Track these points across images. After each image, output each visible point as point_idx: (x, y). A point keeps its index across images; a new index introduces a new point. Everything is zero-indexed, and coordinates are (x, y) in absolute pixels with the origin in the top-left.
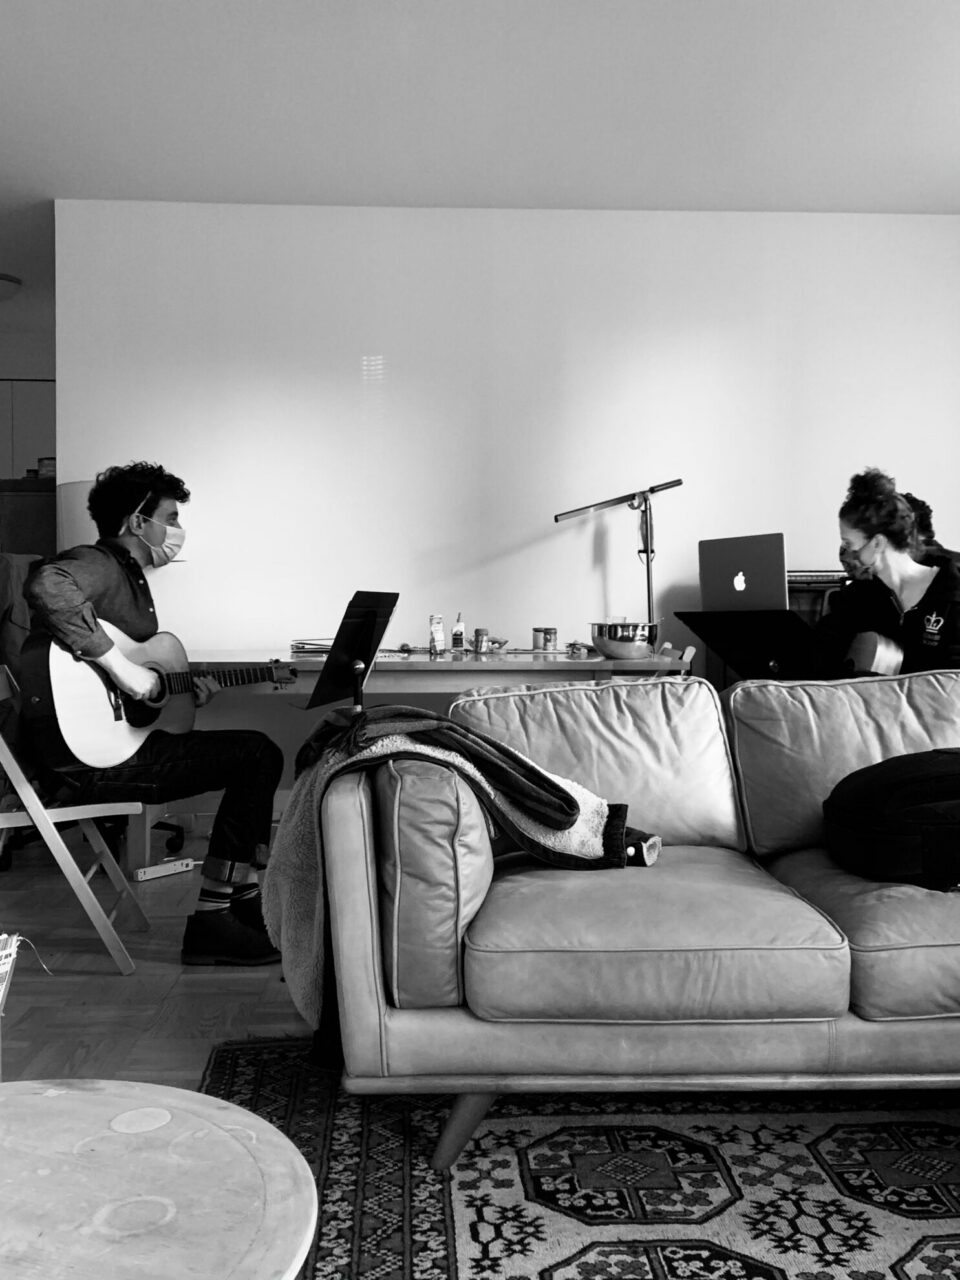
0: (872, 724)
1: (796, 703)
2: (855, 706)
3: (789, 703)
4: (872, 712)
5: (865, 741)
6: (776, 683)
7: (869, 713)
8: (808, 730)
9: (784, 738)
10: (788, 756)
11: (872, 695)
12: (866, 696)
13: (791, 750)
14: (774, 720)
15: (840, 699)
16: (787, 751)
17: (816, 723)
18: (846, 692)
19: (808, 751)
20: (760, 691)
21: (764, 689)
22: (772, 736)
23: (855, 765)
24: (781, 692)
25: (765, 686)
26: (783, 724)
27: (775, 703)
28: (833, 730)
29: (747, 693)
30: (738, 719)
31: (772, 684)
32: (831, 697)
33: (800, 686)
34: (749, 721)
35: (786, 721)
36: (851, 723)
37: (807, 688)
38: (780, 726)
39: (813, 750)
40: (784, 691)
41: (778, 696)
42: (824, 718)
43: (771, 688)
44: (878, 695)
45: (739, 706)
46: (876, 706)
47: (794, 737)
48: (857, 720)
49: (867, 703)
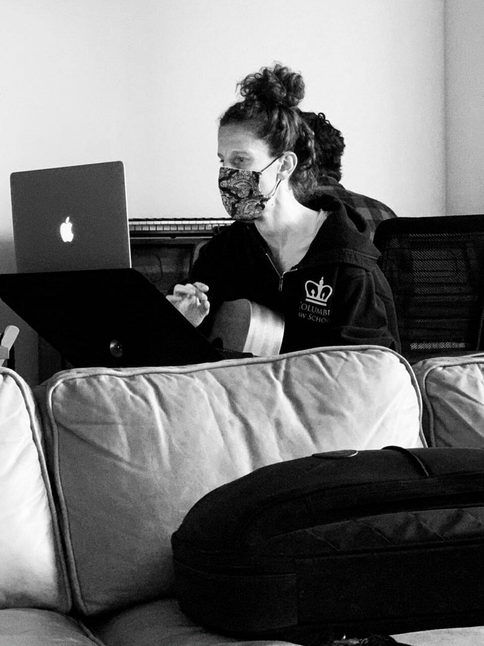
0: (238, 424)
1: (137, 398)
2: (216, 400)
3: (129, 398)
4: (238, 406)
5: (228, 446)
6: (111, 371)
7: (234, 410)
8: (153, 435)
9: (121, 448)
10: (127, 473)
11: (239, 384)
12: (230, 386)
13: (129, 464)
14: (108, 424)
15: (196, 391)
16: (125, 466)
17: (164, 425)
18: (205, 381)
19: (153, 465)
20: (90, 383)
21: (95, 381)
22: (105, 446)
23: (215, 480)
24: (117, 384)
25: (96, 376)
26: (121, 428)
27: (108, 400)
28: (186, 433)
29: (71, 387)
30: (59, 424)
31: (105, 373)
32: (184, 387)
33: (143, 374)
34: (73, 427)
35: (125, 424)
36: (211, 423)
37: (152, 377)
38: (116, 432)
39: (160, 462)
40: (121, 382)
41: (113, 390)
42: (174, 419)
43: (103, 378)
44: (246, 382)
45: (60, 406)
46: (243, 398)
47: (135, 446)
48: (218, 418)
49: (231, 395)
